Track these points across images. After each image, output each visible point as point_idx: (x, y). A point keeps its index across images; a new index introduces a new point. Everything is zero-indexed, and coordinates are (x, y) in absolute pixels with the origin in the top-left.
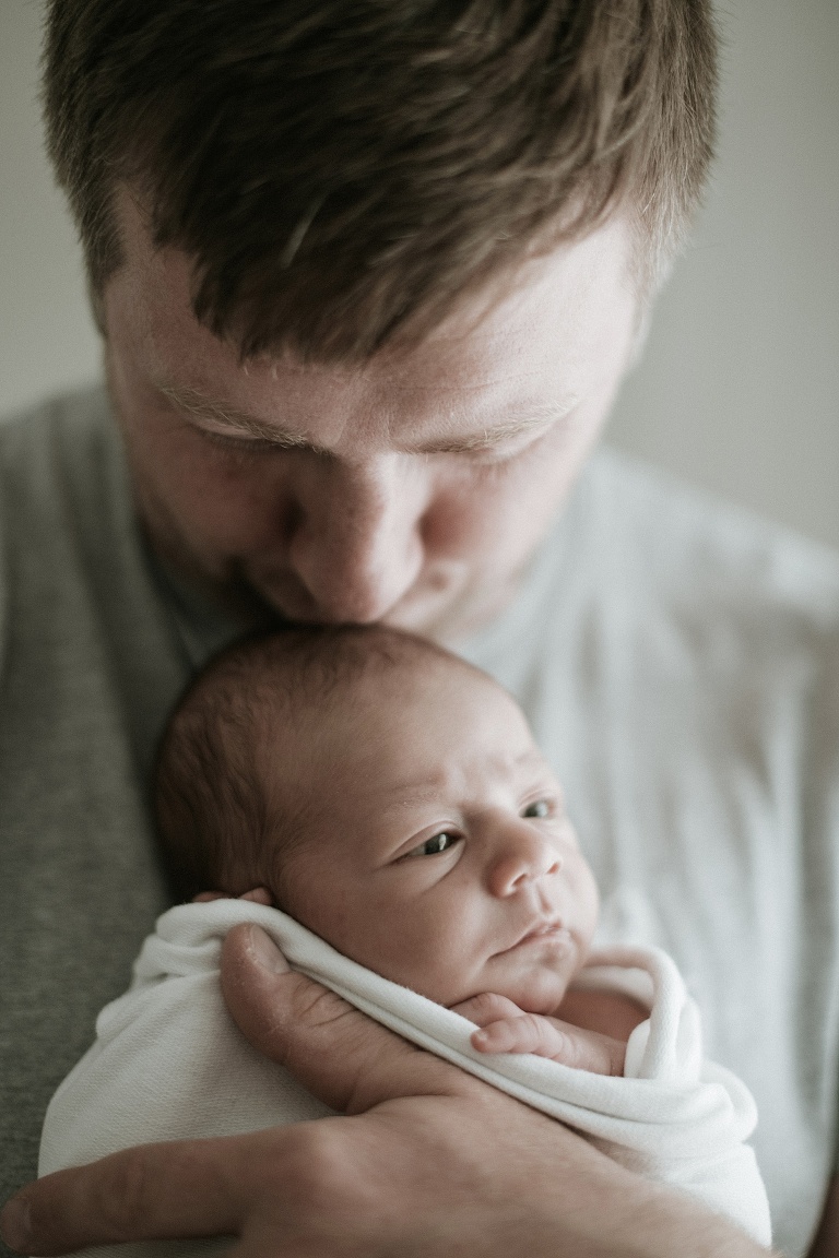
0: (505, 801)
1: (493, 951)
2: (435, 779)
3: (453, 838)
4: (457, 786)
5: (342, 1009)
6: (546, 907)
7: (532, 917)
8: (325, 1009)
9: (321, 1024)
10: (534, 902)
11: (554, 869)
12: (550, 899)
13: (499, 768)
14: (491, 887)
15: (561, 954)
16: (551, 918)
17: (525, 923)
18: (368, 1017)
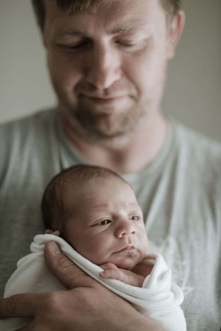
0: (124, 214)
1: (113, 252)
2: (106, 205)
3: (109, 221)
4: (111, 208)
5: (71, 263)
6: (130, 242)
7: (125, 244)
8: (67, 263)
9: (65, 267)
10: (127, 241)
11: (133, 233)
12: (131, 240)
13: (124, 205)
14: (116, 235)
15: (133, 255)
16: (131, 245)
17: (123, 246)
18: (77, 266)
